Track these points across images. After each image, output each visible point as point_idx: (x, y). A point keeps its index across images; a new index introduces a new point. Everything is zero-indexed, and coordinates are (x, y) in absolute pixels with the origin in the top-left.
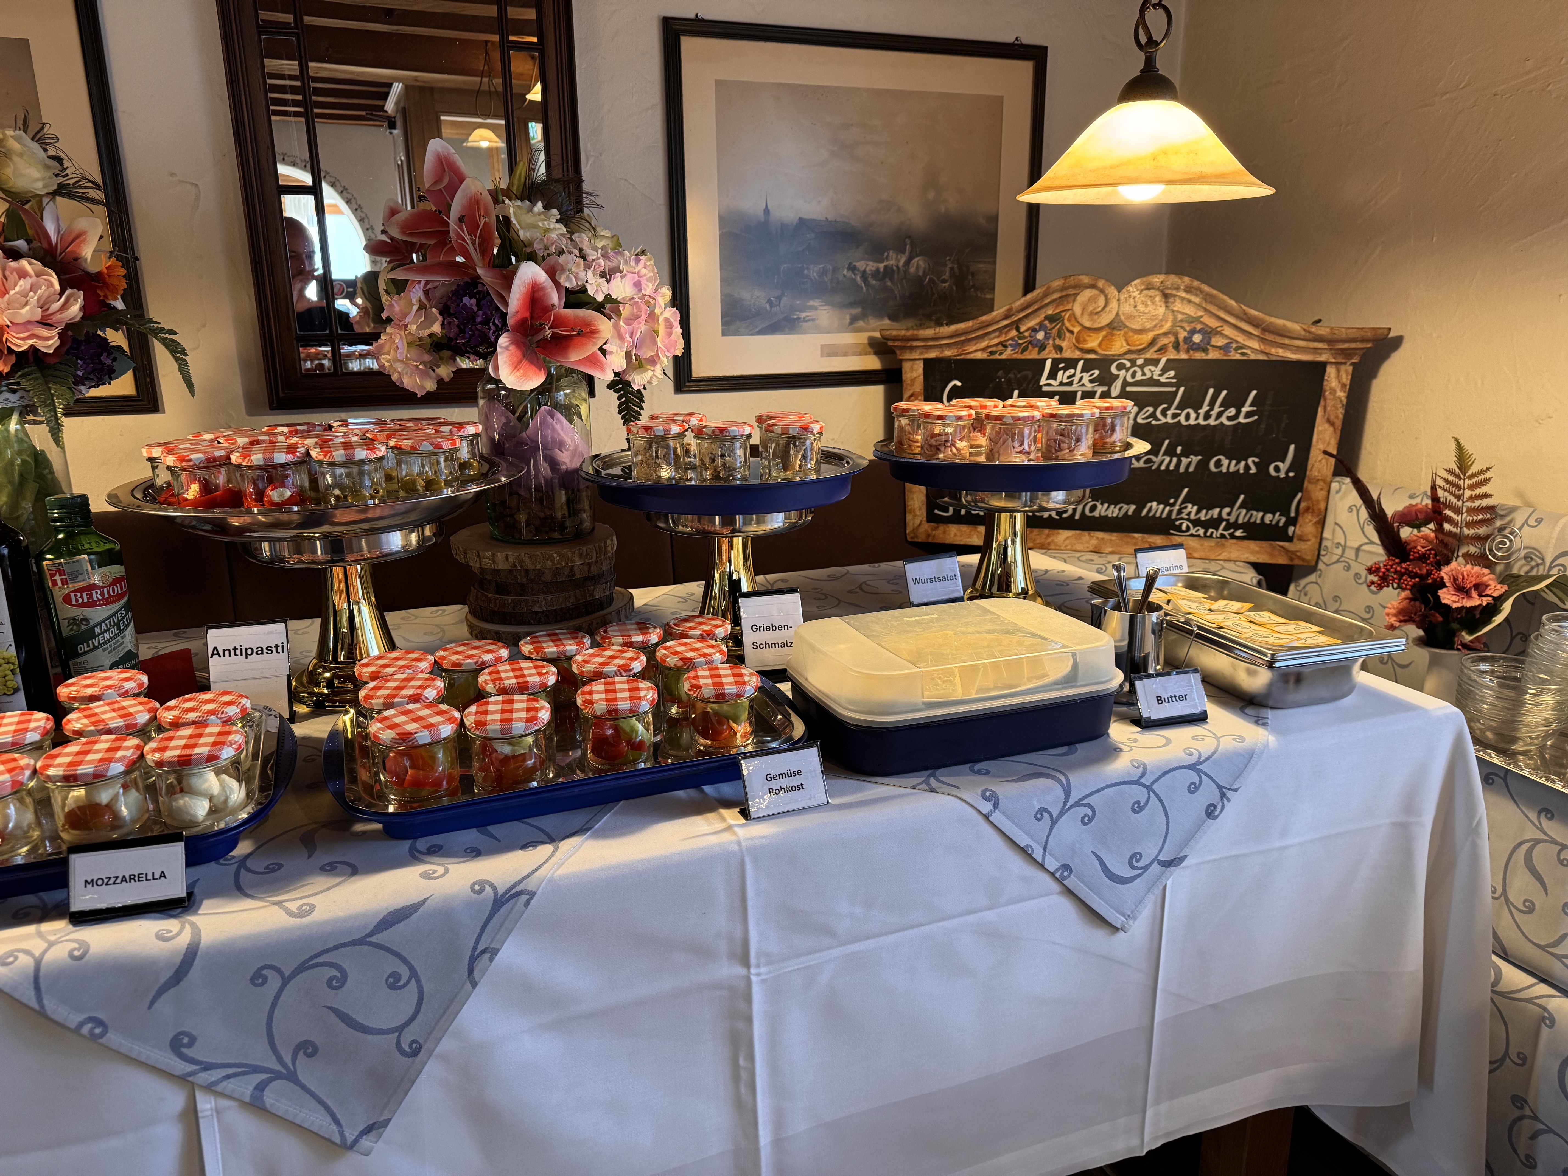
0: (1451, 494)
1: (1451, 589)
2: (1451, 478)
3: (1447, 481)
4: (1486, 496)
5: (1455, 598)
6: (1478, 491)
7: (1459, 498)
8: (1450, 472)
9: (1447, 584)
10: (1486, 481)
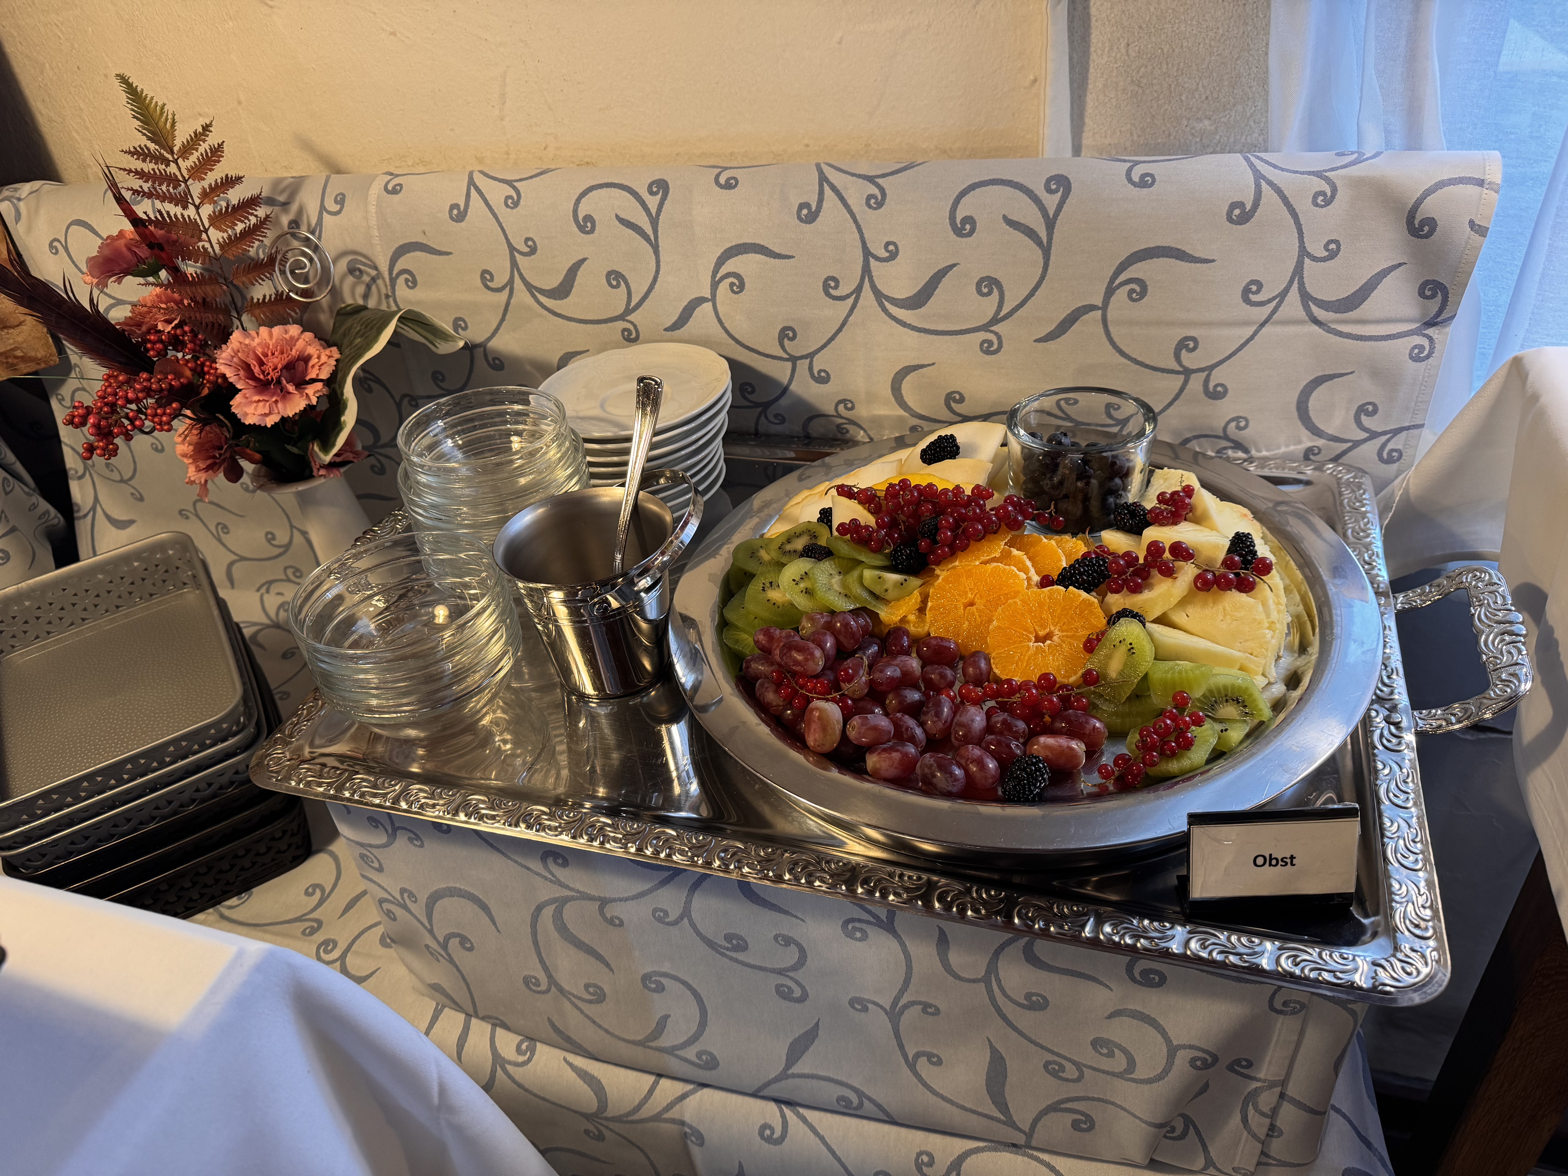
0: (163, 198)
1: (248, 392)
2: (148, 167)
3: (141, 174)
4: (230, 182)
5: (262, 409)
6: (213, 177)
7: (183, 201)
8: (139, 153)
9: (239, 386)
10: (217, 152)
